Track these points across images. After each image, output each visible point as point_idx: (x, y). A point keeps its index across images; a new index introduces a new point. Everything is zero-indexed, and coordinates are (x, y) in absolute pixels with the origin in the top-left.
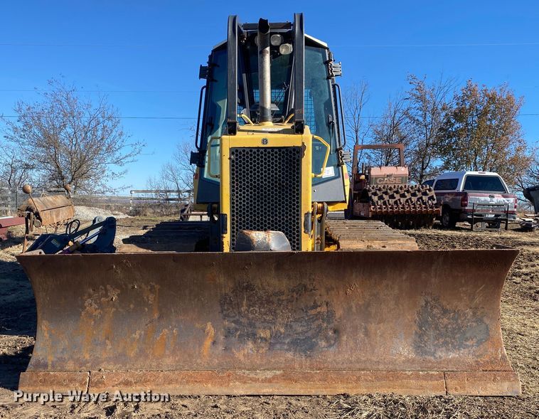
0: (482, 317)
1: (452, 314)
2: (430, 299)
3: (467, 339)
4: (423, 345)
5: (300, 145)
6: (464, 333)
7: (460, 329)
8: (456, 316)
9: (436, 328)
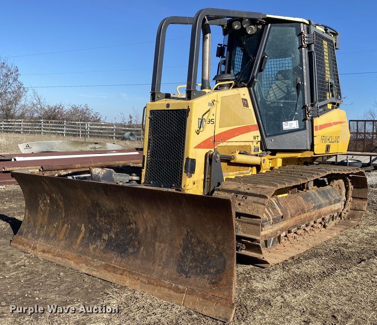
0: (222, 252)
1: (203, 245)
2: (189, 231)
3: (210, 268)
4: (183, 265)
5: (187, 108)
6: (210, 261)
7: (207, 258)
8: (206, 247)
9: (193, 254)
